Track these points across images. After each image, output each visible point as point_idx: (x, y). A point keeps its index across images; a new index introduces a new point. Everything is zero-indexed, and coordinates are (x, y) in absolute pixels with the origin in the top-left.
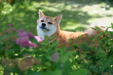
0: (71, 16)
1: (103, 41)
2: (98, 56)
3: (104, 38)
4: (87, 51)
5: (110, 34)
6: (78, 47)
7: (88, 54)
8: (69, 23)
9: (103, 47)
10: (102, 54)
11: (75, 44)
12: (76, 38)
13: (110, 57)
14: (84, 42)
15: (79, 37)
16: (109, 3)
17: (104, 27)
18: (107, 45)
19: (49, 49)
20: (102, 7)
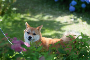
0: (48, 24)
1: (75, 46)
2: (71, 58)
3: (76, 44)
4: (63, 54)
5: (80, 41)
6: (56, 50)
7: (63, 56)
8: (46, 30)
9: (75, 50)
10: (74, 56)
11: (54, 48)
12: (54, 43)
13: (80, 58)
14: (61, 47)
15: (56, 43)
16: (76, 15)
17: (76, 36)
18: (78, 49)
19: (35, 53)
20: (71, 18)
